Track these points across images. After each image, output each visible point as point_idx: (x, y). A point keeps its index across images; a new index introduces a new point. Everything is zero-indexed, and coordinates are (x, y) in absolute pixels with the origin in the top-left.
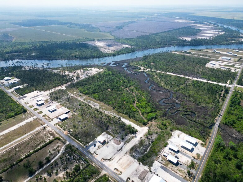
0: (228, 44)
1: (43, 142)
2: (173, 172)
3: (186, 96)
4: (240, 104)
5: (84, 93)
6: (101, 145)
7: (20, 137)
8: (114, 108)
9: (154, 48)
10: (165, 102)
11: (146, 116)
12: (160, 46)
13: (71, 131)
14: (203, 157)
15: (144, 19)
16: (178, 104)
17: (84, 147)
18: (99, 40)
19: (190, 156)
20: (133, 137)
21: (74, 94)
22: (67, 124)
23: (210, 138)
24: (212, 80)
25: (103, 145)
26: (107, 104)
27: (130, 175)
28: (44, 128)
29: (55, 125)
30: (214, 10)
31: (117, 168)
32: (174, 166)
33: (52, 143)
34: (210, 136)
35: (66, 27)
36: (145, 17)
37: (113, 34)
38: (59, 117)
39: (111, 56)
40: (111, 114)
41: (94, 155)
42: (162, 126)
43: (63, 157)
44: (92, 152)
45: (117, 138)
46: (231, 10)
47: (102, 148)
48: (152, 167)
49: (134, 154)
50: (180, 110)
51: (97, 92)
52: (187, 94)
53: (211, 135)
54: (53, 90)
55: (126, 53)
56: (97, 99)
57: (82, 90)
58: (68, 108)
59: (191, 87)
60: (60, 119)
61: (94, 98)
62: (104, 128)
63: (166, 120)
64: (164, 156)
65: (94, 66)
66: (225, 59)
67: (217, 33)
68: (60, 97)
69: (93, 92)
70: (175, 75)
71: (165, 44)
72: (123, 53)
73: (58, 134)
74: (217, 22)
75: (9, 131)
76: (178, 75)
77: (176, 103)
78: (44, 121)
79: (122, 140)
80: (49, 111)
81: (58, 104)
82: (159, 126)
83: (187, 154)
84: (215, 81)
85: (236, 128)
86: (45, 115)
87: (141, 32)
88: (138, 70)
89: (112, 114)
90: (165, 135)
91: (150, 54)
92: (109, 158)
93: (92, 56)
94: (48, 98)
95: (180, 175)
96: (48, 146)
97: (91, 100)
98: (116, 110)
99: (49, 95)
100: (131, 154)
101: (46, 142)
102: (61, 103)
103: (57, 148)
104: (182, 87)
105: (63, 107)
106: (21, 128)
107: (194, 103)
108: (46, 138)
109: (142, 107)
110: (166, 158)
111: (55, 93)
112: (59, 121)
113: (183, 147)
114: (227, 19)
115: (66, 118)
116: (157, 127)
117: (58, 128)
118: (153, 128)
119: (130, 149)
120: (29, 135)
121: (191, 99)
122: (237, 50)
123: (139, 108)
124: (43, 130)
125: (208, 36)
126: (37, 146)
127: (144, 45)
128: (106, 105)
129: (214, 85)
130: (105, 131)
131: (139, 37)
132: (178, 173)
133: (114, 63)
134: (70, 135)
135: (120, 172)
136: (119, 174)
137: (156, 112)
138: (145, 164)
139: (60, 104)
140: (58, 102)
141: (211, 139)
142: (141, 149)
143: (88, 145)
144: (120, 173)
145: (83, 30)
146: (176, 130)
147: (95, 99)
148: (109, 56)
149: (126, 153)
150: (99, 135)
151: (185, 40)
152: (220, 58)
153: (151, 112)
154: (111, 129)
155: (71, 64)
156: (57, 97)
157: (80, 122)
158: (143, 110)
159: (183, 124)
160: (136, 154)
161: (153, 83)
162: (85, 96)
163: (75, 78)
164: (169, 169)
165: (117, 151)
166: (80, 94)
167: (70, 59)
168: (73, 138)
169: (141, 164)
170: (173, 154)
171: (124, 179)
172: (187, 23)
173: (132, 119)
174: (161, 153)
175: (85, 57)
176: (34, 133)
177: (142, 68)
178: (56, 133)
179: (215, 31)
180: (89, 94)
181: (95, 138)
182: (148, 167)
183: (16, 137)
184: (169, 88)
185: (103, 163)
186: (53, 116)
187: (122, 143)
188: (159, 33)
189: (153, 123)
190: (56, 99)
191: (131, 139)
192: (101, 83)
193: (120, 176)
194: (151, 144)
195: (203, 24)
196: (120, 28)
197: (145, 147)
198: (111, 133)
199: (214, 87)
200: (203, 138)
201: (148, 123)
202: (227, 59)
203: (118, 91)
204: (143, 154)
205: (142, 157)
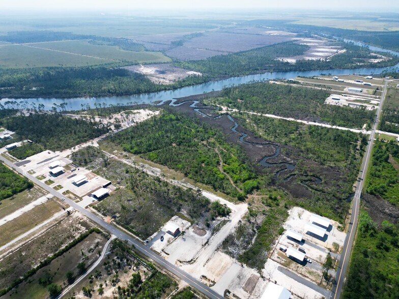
0: (355, 68)
1: (68, 237)
2: (299, 275)
3: (302, 152)
4: (388, 161)
5: (131, 151)
6: (173, 237)
7: (27, 231)
8: (186, 175)
9: (239, 76)
10: (270, 161)
11: (242, 186)
12: (247, 73)
13: (118, 217)
14: (344, 248)
15: (216, 29)
16: (291, 164)
17: (143, 243)
18: (145, 64)
19: (323, 247)
20: (225, 222)
21: (114, 154)
22: (109, 205)
23: (350, 216)
24: (338, 124)
25: (175, 237)
26: (173, 168)
27: (230, 286)
28: (69, 213)
29: (87, 207)
30: (324, 16)
31: (205, 275)
32: (299, 265)
33: (86, 239)
34: (350, 214)
35: (85, 42)
36: (217, 27)
37: (168, 55)
38: (93, 194)
39: (169, 90)
40: (183, 185)
41: (163, 254)
42: (270, 201)
43: (109, 263)
44: (159, 250)
45: (197, 224)
47: (175, 243)
48: (263, 270)
49: (231, 249)
50: (295, 173)
51: (154, 149)
52: (303, 148)
53: (350, 211)
54: (77, 148)
55: (193, 85)
56: (155, 160)
57: (128, 146)
58: (106, 178)
59: (308, 137)
60: (95, 196)
61: (149, 159)
62: (174, 208)
63: (275, 190)
64: (281, 249)
65: (144, 107)
66: (354, 91)
67: (335, 51)
68: (90, 159)
69: (147, 149)
70: (279, 117)
71: (256, 69)
72: (189, 85)
73: (95, 223)
74: (333, 35)
75: (5, 222)
76: (285, 118)
77: (287, 162)
78: (67, 201)
79: (206, 228)
80: (74, 184)
81: (88, 172)
82: (265, 202)
83: (318, 245)
84: (344, 126)
85: (387, 198)
86: (68, 192)
87: (215, 51)
88: (217, 111)
89: (185, 185)
90: (277, 216)
91: (235, 86)
92: (189, 259)
93: (137, 90)
94: (69, 163)
95: (311, 280)
96: (79, 244)
97: (146, 163)
98: (190, 178)
99: (70, 156)
100: (226, 250)
101: (74, 237)
102: (94, 170)
103: (95, 247)
104: (292, 136)
105: (98, 176)
106: (25, 215)
107: (315, 161)
108: (74, 232)
109: (233, 171)
110: (284, 254)
111: (81, 152)
112: (93, 201)
113: (309, 233)
114: (347, 30)
115: (106, 195)
116: (263, 203)
117: (94, 213)
118: (256, 205)
119: (223, 242)
120: (43, 228)
121: (311, 155)
122: (371, 77)
123: (228, 173)
124: (67, 216)
125: (322, 57)
126: (60, 246)
127: (221, 71)
128: (171, 170)
129: (343, 132)
130: (176, 214)
131: (213, 58)
132: (308, 277)
133: (176, 100)
134: (117, 223)
135: (212, 282)
136: (211, 286)
137: (257, 178)
138: (251, 266)
139: (91, 171)
140: (88, 169)
141: (352, 218)
142: (241, 241)
143: (149, 238)
144: (212, 284)
145: (117, 47)
146: (294, 206)
147: (152, 161)
148: (165, 90)
149: (217, 249)
150: (167, 220)
151: (287, 63)
152: (346, 90)
153: (249, 179)
154: (185, 209)
155: (104, 104)
156: (85, 160)
157: (130, 200)
158: (236, 177)
159: (303, 196)
160: (233, 250)
161: (245, 131)
162: (134, 157)
163: (112, 127)
164: (293, 271)
165: (201, 247)
166: (125, 153)
167: (99, 96)
168: (122, 228)
169: (245, 265)
170: (295, 245)
171: (220, 294)
172: (286, 36)
173: (219, 191)
174: (275, 246)
175: (126, 92)
176: (51, 223)
177: (224, 108)
178: (91, 221)
179: (331, 48)
180: (140, 153)
181: (161, 226)
182: (258, 269)
183: (19, 231)
184: (272, 139)
185: (180, 268)
186: (82, 192)
187: (208, 233)
188: (244, 52)
189: (255, 196)
190: (83, 164)
191: (223, 225)
192: (159, 134)
193: (211, 288)
194: (256, 231)
195: (310, 37)
196: (178, 44)
197: (247, 236)
198: (186, 216)
199: (344, 135)
200: (339, 217)
201: (247, 198)
202: (357, 91)
203: (189, 146)
204: (245, 248)
205: (245, 254)
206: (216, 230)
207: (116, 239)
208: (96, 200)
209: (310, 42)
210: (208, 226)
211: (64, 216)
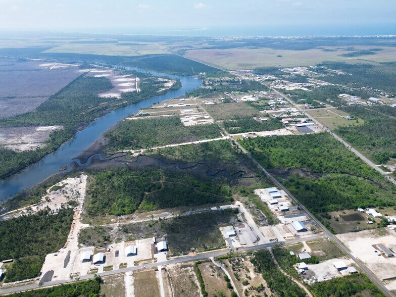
1: (190, 278)
2: (292, 215)
5: (126, 212)
6: (235, 237)
8: (188, 206)
13: (195, 249)
14: (289, 196)
17: (228, 249)
19: (284, 200)
20: (243, 215)
23: (274, 182)
24: (210, 137)
26: (174, 207)
27: (282, 236)
28: (164, 270)
29: (168, 259)
31: (270, 239)
32: (288, 211)
33: (201, 270)
38: (158, 250)
40: (196, 212)
41: (244, 246)
45: (235, 224)
46: (93, 39)
47: (240, 238)
48: (282, 222)
49: (262, 223)
53: (272, 180)
55: (67, 140)
56: (155, 208)
61: (148, 210)
63: (237, 187)
64: (276, 210)
67: (132, 80)
68: (105, 236)
70: (176, 145)
73: (189, 261)
76: (180, 144)
77: (220, 170)
79: (241, 223)
80: (129, 255)
82: (242, 195)
83: (282, 200)
84: (214, 138)
86: (136, 262)
88: (130, 156)
90: (255, 198)
92: (256, 239)
94: (93, 249)
95: (297, 213)
96: (202, 274)
97: (151, 214)
98: (193, 206)
99: (82, 245)
100: (261, 225)
101: (193, 275)
103: (213, 269)
105: (137, 241)
108: (187, 273)
110: (279, 211)
113: (275, 198)
117: (177, 258)
118: (241, 199)
119: (255, 223)
120: (165, 287)
124: (167, 271)
125: (131, 87)
126: (195, 284)
129: (219, 141)
130: (219, 227)
132: (295, 214)
134: (200, 252)
135: (275, 239)
136: (278, 240)
138: (277, 223)
139: (123, 242)
140: (117, 242)
141: (276, 182)
142: (260, 218)
143: (227, 245)
146: (254, 190)
147: (152, 210)
148: (48, 154)
149: (258, 227)
150: (220, 232)
151: (115, 98)
152: (183, 112)
159: (250, 183)
162: (135, 215)
164: (289, 215)
165: (251, 231)
166: (123, 217)
168: (207, 252)
169: (275, 225)
170: (277, 205)
171: (284, 241)
174: (272, 211)
176: (165, 282)
177: (132, 151)
178: (185, 262)
179: (126, 77)
180: (134, 211)
181: (222, 236)
182: (280, 223)
185: (259, 244)
186: (147, 255)
187: (245, 224)
190: (107, 242)
191: (244, 217)
194: (258, 210)
197: (259, 214)
201: (233, 198)
202: (189, 112)
204: (266, 219)
205: (269, 221)
206: (245, 221)
207: (214, 258)
208: (166, 252)
209: (101, 73)
210: (239, 221)
211: (165, 273)
